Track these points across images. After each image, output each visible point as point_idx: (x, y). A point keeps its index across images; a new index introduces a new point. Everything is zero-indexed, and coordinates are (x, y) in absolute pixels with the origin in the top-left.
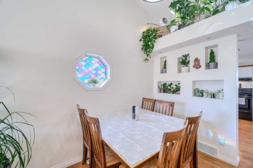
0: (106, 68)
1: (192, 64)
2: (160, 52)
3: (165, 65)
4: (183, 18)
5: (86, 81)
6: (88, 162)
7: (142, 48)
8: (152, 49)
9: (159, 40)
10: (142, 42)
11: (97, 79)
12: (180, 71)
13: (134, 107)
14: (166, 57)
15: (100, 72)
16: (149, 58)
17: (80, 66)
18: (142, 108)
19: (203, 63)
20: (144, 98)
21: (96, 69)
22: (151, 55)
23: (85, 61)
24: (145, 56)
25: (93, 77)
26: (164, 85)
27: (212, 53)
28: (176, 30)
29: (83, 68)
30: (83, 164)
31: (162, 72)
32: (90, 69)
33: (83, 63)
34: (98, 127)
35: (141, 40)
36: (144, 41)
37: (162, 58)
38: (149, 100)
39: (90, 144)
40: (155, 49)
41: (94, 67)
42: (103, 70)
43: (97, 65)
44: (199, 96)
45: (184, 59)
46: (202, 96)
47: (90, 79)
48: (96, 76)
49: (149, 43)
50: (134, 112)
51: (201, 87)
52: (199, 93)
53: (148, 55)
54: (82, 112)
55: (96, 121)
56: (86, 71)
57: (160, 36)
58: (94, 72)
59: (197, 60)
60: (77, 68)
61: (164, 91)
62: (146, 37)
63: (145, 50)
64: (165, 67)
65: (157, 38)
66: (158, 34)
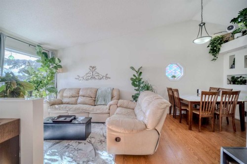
0: (181, 69)
5: (170, 77)
7: (210, 52)
10: (210, 47)
11: (175, 75)
13: (198, 90)
14: (234, 55)
15: (177, 72)
16: (216, 58)
21: (175, 70)
22: (218, 55)
24: (213, 57)
25: (173, 74)
26: (233, 77)
29: (168, 70)
31: (231, 68)
32: (172, 70)
33: (168, 68)
35: (208, 46)
36: (212, 46)
37: (231, 57)
38: (215, 88)
40: (221, 52)
41: (174, 69)
42: (179, 70)
43: (176, 68)
47: (172, 76)
50: (198, 92)
53: (215, 56)
54: (170, 89)
55: (177, 91)
56: (170, 72)
57: (227, 41)
58: (174, 72)
61: (234, 83)
62: (213, 44)
63: (213, 52)
64: (234, 64)
65: (222, 43)
66: (225, 40)
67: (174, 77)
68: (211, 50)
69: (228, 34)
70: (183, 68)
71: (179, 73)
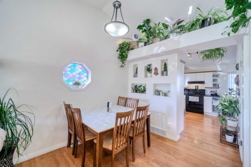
0: (88, 73)
1: (153, 71)
2: (133, 60)
3: (137, 71)
4: (148, 37)
5: (71, 83)
6: (72, 146)
7: (118, 57)
8: (126, 58)
9: (131, 52)
10: (119, 52)
11: (80, 81)
12: (146, 76)
13: (108, 103)
14: (137, 65)
15: (82, 76)
16: (124, 65)
17: (66, 71)
18: (118, 104)
19: (159, 71)
20: (119, 97)
21: (80, 74)
22: (126, 62)
23: (70, 67)
24: (121, 63)
25: (77, 80)
26: (136, 86)
27: (165, 64)
28: (142, 46)
29: (69, 73)
30: (68, 147)
31: (135, 76)
32: (74, 74)
33: (69, 69)
34: (80, 115)
35: (118, 51)
36: (120, 51)
37: (135, 65)
38: (123, 98)
39: (74, 130)
40: (128, 59)
41: (78, 72)
42: (85, 75)
43: (80, 70)
44: (157, 95)
45: (149, 67)
46: (160, 94)
47: (74, 82)
48: (79, 79)
49: (124, 54)
50: (108, 106)
51: (159, 88)
52: (158, 93)
53: (123, 63)
54: (68, 107)
55: (79, 111)
56: (71, 75)
57: (132, 49)
58: (78, 76)
59: (156, 69)
60: (64, 73)
61: (136, 92)
62: (122, 49)
63: (121, 58)
64: (136, 73)
65: (129, 50)
66: (131, 47)
67: (77, 84)
68: (120, 55)
69: (133, 42)
70: (90, 72)
71: (85, 78)
